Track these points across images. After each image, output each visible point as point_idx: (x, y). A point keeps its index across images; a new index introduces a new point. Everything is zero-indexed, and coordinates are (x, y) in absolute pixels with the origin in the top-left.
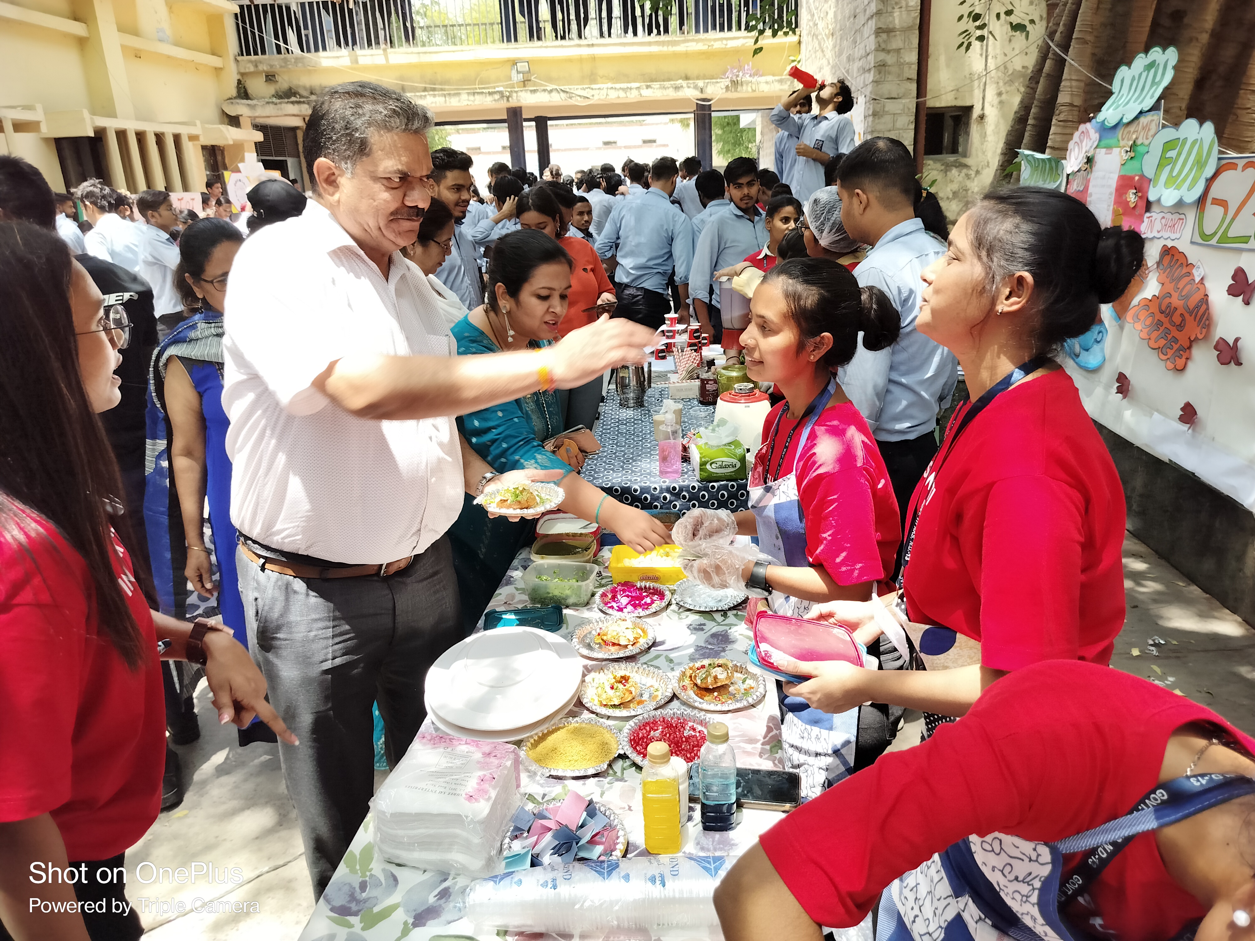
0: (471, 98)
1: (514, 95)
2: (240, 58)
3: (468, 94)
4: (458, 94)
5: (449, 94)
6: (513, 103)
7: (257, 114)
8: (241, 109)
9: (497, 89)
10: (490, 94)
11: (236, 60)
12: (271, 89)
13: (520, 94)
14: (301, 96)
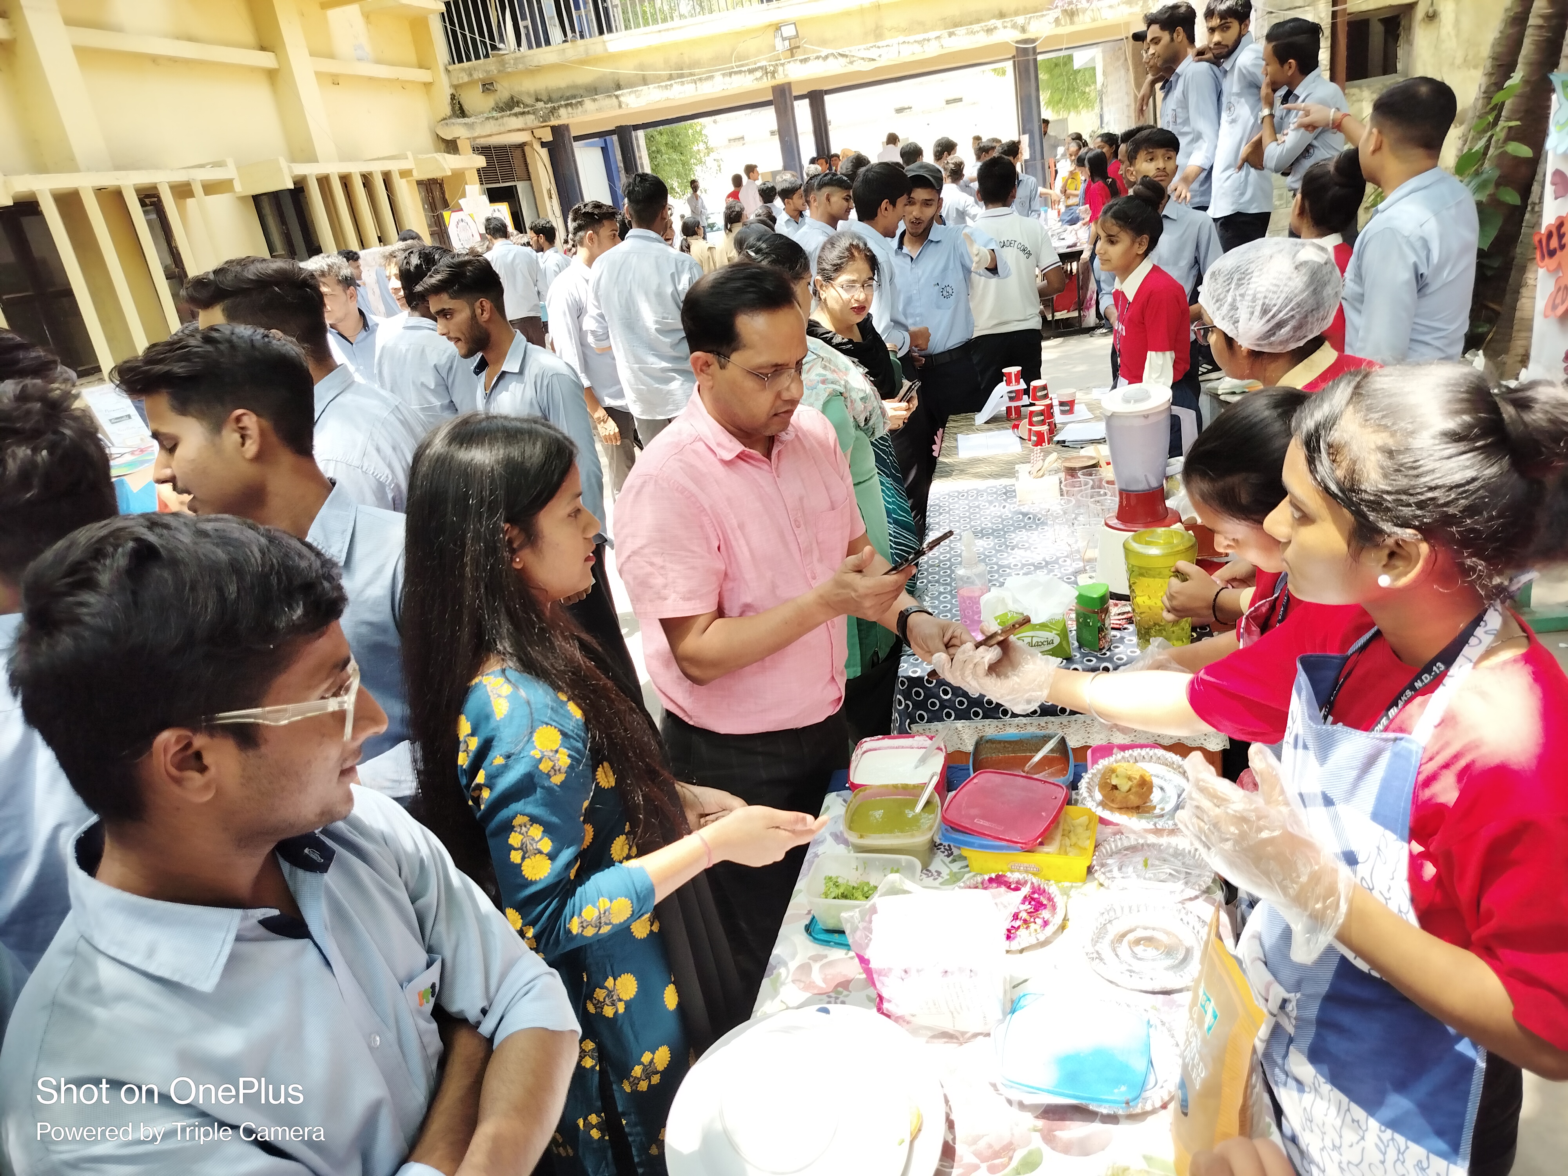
0: (727, 79)
1: (780, 69)
2: (451, 68)
3: (724, 75)
4: (711, 78)
5: (700, 79)
6: (780, 79)
7: (476, 135)
8: (458, 130)
9: (759, 65)
10: (751, 71)
11: (447, 71)
12: (490, 101)
13: (787, 66)
14: (526, 106)
